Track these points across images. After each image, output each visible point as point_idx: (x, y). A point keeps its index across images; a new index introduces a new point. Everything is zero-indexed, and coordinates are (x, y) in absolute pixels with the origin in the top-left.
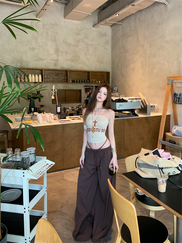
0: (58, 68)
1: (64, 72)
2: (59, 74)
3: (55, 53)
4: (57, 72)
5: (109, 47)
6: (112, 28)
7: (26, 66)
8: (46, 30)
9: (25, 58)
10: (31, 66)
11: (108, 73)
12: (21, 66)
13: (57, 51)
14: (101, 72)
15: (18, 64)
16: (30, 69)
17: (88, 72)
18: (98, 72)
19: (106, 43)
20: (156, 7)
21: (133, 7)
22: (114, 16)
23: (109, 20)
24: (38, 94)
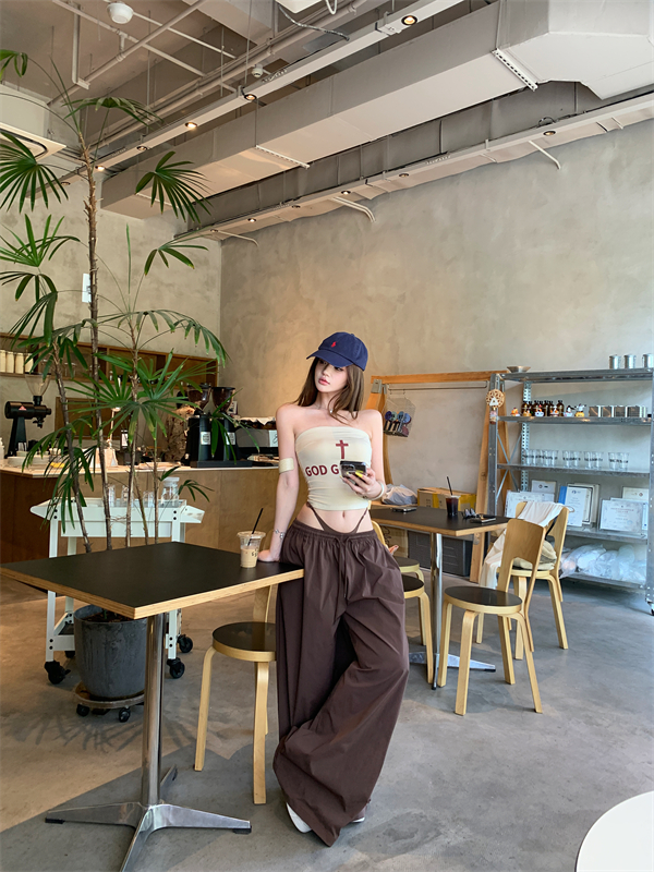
5: (215, 295)
6: (224, 246)
11: (212, 364)
14: (193, 359)
19: (207, 283)
20: (345, 218)
21: (295, 209)
22: (242, 222)
23: (224, 229)
24: (36, 405)
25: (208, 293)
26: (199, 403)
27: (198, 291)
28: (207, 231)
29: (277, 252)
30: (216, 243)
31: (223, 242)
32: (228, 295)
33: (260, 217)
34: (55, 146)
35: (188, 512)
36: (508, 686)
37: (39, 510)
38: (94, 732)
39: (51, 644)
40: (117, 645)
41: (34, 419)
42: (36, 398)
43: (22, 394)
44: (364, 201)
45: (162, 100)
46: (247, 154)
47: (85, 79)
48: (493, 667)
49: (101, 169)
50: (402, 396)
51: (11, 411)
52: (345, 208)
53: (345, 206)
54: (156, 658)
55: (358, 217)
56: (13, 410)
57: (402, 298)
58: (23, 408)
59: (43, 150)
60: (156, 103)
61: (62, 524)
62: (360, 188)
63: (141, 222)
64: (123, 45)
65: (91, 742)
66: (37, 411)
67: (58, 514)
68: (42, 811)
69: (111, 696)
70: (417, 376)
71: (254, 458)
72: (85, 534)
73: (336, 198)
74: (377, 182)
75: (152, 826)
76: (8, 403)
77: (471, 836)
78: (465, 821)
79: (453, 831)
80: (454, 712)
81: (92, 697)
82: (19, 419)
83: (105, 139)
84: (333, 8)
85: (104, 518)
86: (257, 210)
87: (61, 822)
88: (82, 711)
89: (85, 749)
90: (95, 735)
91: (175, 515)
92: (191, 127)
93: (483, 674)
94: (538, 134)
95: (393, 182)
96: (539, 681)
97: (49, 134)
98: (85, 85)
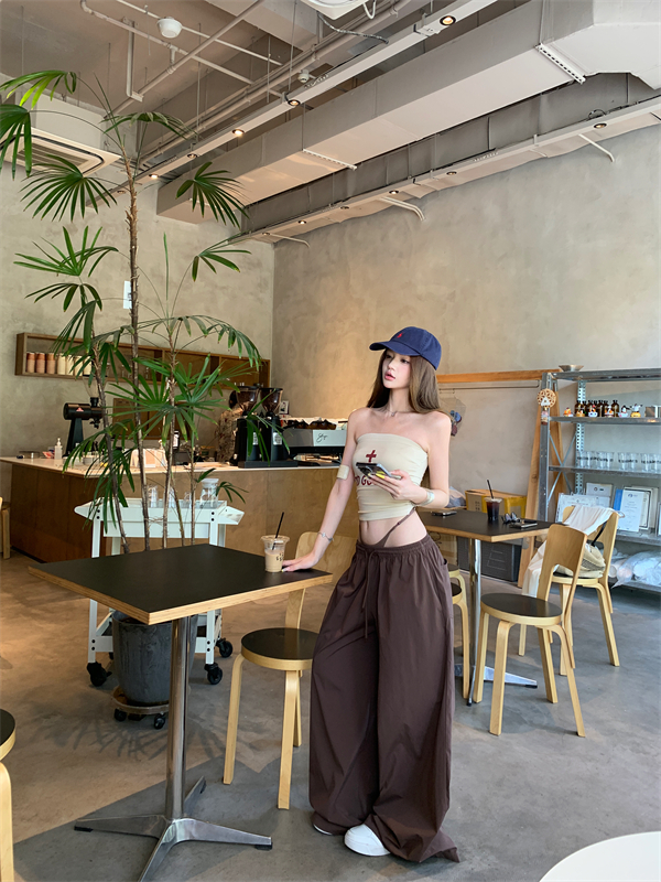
1: (149, 353)
5: (268, 296)
6: (276, 249)
11: (265, 364)
12: (37, 330)
15: (27, 325)
17: (214, 359)
19: (260, 285)
20: (395, 217)
21: (344, 210)
22: (293, 225)
23: (276, 232)
24: (93, 406)
25: (261, 295)
26: (247, 404)
27: (252, 294)
28: (259, 235)
29: (328, 253)
30: (270, 246)
31: (275, 245)
32: (280, 296)
33: (310, 219)
34: (111, 157)
35: (228, 513)
36: (549, 705)
37: (82, 510)
38: (129, 739)
39: (93, 645)
40: (153, 648)
41: (92, 420)
42: (92, 400)
43: (80, 395)
44: (413, 200)
45: (213, 109)
46: (294, 158)
47: (139, 92)
48: (534, 682)
49: (154, 177)
50: (452, 395)
51: (69, 413)
52: (394, 208)
53: (394, 206)
54: (180, 663)
55: (408, 216)
56: (70, 411)
57: (452, 296)
58: (80, 410)
59: (100, 161)
60: (208, 112)
61: (103, 524)
62: (408, 187)
63: (195, 227)
64: (173, 58)
65: (125, 750)
66: (93, 412)
67: (101, 514)
68: (73, 819)
69: (147, 701)
70: (467, 375)
71: (301, 458)
72: (123, 535)
73: (385, 198)
74: (424, 181)
75: (175, 838)
76: (67, 405)
77: (496, 864)
78: (491, 848)
79: (478, 858)
80: (489, 731)
81: (130, 702)
82: (77, 420)
83: (160, 148)
84: (371, 14)
85: (142, 519)
86: (308, 212)
87: (89, 830)
88: (120, 716)
89: (119, 756)
90: (130, 742)
91: (213, 516)
92: (239, 134)
93: (524, 690)
94: (589, 127)
95: (442, 180)
96: (581, 699)
97: (105, 146)
98: (138, 97)
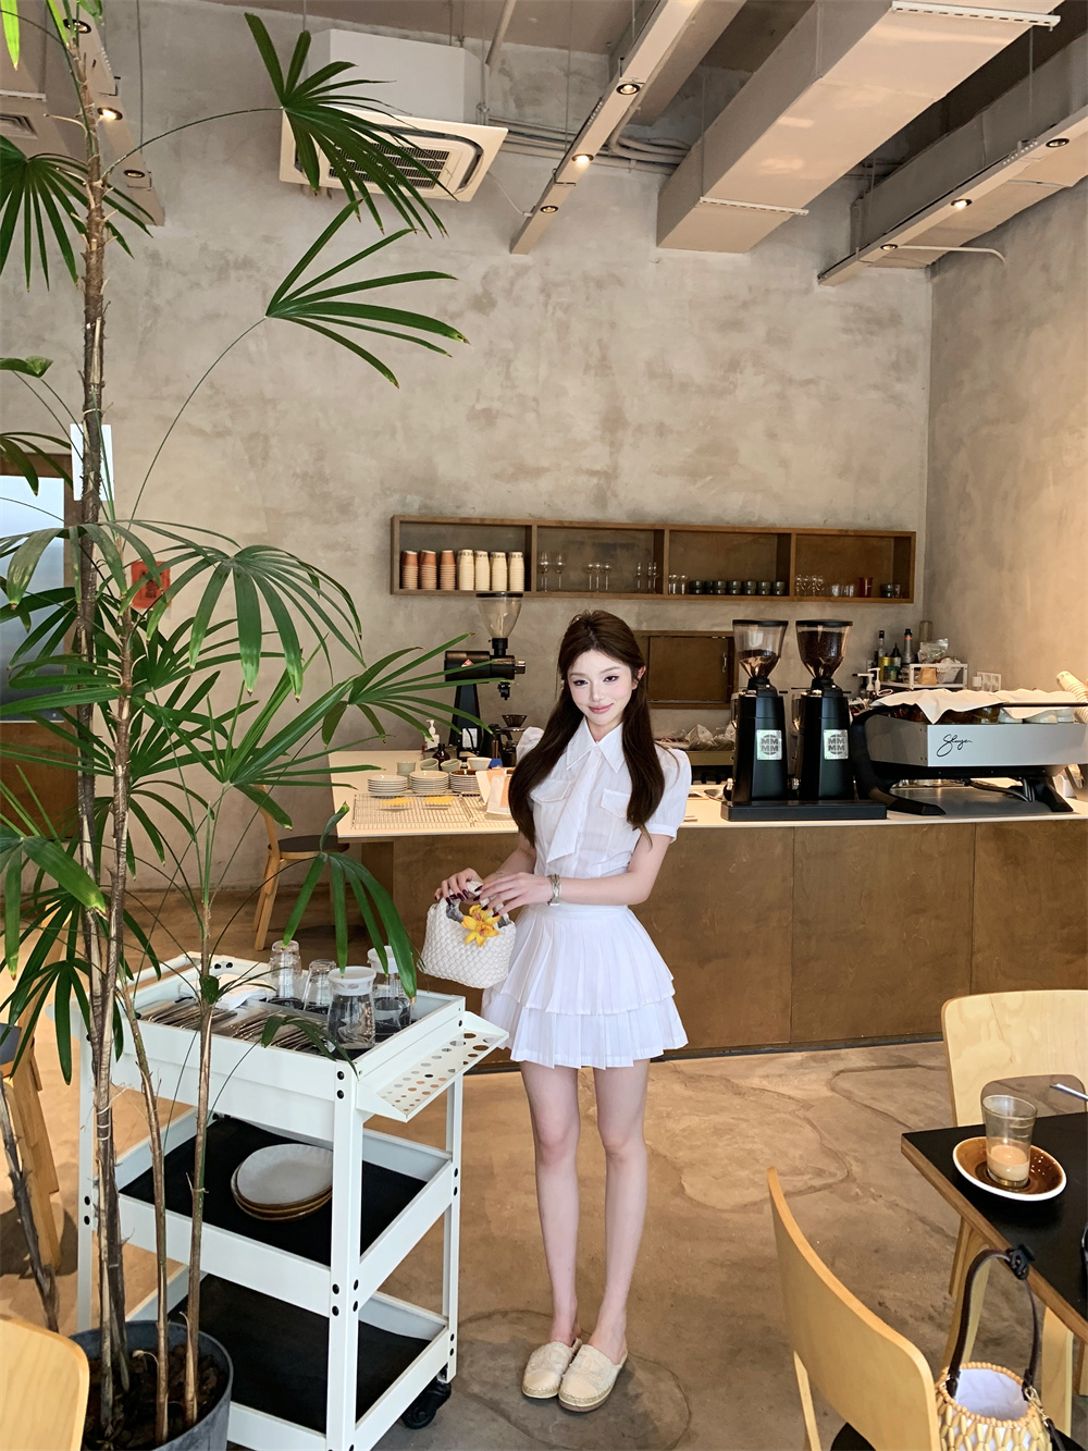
0: (616, 513)
1: (642, 536)
2: (614, 546)
3: (599, 433)
4: (608, 538)
5: (915, 390)
6: (936, 279)
7: (449, 509)
8: (559, 314)
9: (445, 467)
10: (477, 505)
11: (904, 542)
12: (426, 507)
13: (613, 422)
14: (862, 537)
15: (409, 497)
16: (465, 523)
17: (783, 538)
18: (842, 535)
19: (896, 366)
22: (941, 214)
23: (911, 239)
24: (494, 655)
25: (898, 387)
27: (876, 387)
28: (875, 254)
30: (921, 275)
31: (934, 268)
32: (945, 383)
49: (583, 162)
58: (468, 664)
59: (472, 150)
66: (498, 667)
76: (453, 653)
97: (480, 113)
